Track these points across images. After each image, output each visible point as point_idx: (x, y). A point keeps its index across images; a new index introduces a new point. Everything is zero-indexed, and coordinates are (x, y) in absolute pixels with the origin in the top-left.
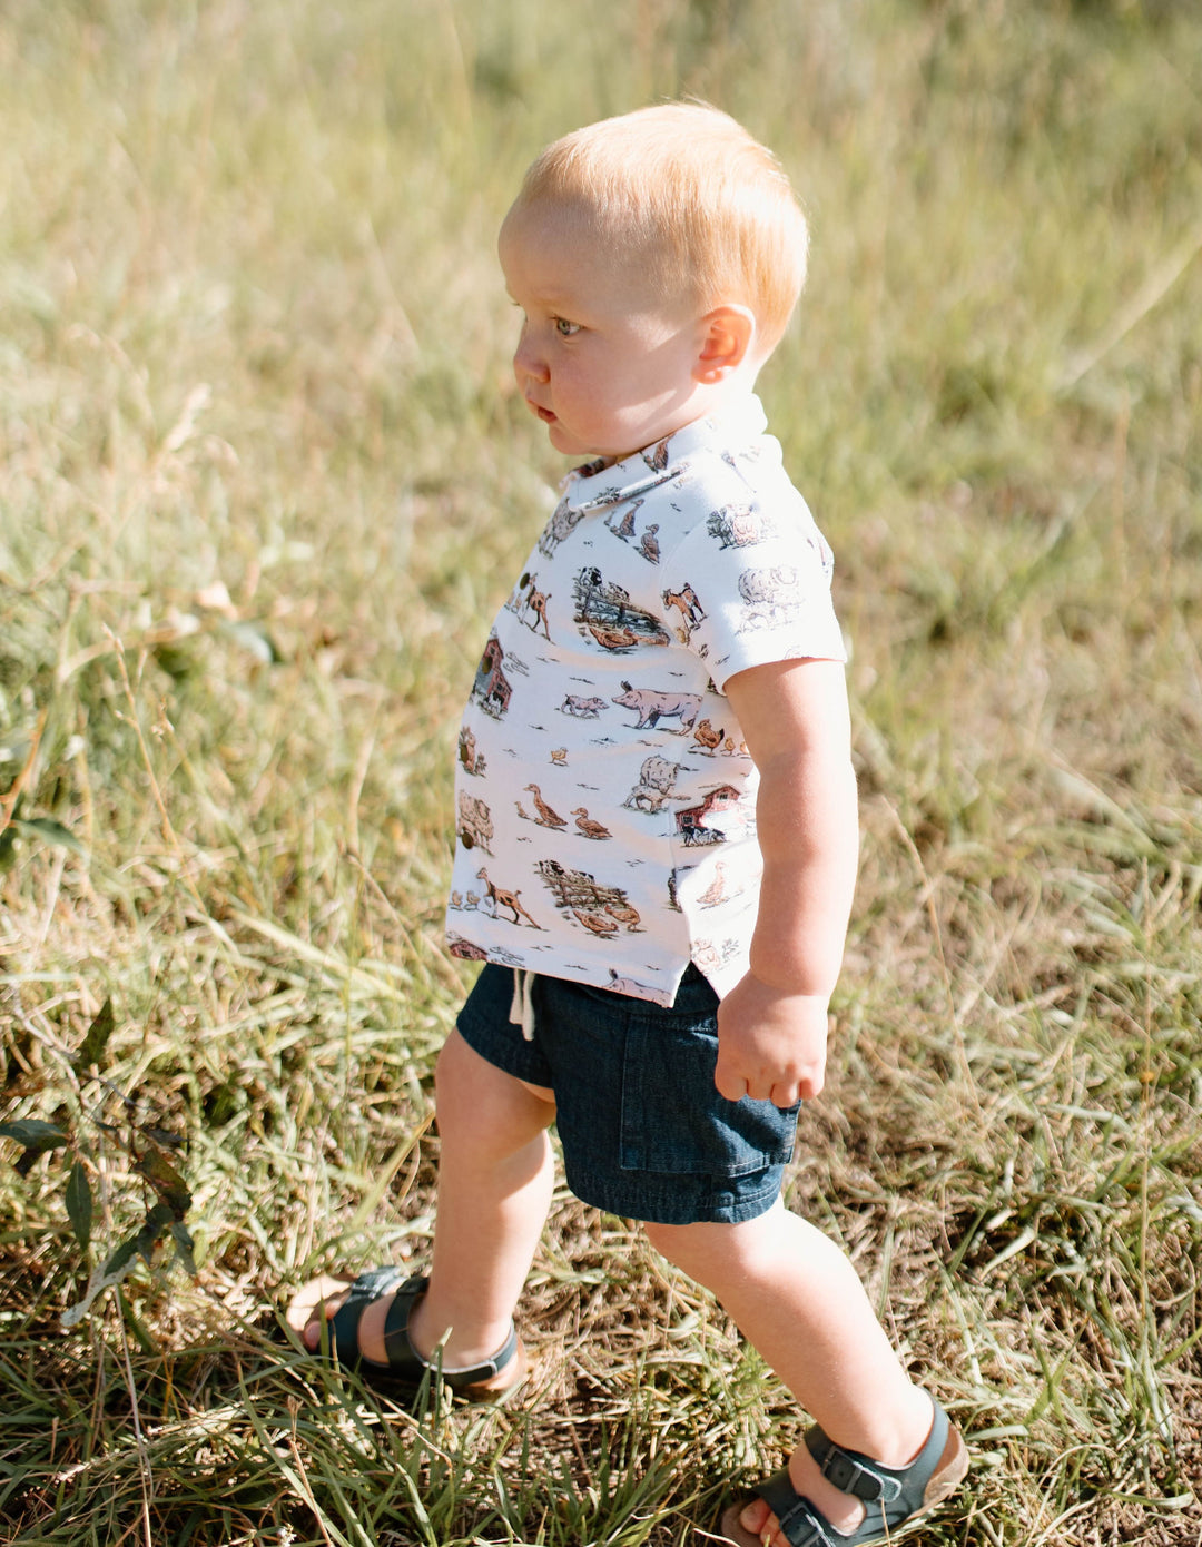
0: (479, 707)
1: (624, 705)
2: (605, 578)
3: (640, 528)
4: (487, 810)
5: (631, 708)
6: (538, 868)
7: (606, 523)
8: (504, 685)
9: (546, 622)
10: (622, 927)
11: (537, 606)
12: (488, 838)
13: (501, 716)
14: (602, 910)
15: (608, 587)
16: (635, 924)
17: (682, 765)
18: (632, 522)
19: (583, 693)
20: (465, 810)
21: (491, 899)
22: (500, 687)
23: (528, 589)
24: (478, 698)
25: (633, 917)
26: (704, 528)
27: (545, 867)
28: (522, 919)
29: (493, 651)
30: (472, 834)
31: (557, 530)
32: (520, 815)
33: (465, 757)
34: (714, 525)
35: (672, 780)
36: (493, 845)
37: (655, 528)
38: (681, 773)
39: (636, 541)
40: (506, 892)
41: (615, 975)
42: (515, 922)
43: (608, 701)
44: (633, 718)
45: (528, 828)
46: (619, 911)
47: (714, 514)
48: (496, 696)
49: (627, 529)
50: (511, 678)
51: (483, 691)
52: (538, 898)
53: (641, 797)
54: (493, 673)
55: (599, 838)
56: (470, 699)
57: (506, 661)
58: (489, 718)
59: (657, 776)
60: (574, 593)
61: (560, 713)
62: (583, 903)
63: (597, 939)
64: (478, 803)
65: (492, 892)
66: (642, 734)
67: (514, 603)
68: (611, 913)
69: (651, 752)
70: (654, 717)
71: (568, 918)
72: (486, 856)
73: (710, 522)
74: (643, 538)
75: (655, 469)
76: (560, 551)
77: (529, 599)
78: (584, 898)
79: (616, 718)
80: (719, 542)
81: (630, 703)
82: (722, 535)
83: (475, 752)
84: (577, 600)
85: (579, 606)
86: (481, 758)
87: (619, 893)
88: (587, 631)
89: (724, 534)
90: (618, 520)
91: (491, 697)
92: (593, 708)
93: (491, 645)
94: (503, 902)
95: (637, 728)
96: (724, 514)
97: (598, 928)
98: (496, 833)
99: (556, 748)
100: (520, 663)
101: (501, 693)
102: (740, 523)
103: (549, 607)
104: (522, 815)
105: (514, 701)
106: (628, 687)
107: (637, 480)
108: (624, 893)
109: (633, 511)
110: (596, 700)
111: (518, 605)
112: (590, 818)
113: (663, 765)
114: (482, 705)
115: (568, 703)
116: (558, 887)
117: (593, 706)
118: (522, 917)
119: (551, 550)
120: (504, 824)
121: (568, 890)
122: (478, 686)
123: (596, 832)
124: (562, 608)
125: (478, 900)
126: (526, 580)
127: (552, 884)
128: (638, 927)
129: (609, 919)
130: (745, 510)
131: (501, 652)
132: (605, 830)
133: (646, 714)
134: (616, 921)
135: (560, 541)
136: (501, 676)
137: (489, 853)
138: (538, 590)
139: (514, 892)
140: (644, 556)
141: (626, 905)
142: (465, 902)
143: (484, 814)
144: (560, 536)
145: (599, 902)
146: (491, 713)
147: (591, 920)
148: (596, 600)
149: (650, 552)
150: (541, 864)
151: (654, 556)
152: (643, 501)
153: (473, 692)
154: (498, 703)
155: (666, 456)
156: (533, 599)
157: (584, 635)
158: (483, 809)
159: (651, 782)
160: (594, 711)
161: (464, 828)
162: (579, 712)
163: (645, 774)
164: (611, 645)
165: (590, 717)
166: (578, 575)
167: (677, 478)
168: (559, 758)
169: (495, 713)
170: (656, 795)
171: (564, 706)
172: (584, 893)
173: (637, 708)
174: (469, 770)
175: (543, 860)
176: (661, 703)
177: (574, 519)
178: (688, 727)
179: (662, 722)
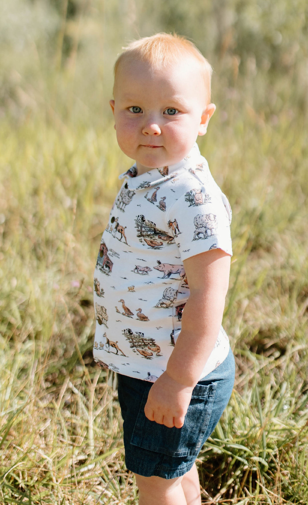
0: (100, 271)
1: (158, 270)
2: (146, 219)
3: (159, 199)
4: (106, 310)
5: (161, 271)
6: (123, 332)
7: (145, 197)
8: (109, 262)
9: (125, 238)
10: (155, 354)
11: (121, 231)
12: (106, 321)
13: (109, 274)
14: (147, 348)
15: (147, 222)
16: (159, 352)
17: (179, 291)
18: (156, 196)
19: (142, 265)
20: (98, 310)
21: (107, 345)
22: (108, 262)
23: (115, 224)
24: (99, 267)
25: (158, 349)
26: (183, 198)
27: (126, 332)
28: (119, 353)
29: (103, 248)
30: (101, 319)
31: (124, 200)
32: (117, 312)
33: (97, 290)
34: (188, 197)
35: (175, 297)
36: (108, 323)
37: (165, 198)
38: (179, 294)
39: (157, 203)
40: (113, 342)
41: (149, 374)
42: (116, 354)
43: (152, 268)
44: (162, 274)
45: (120, 317)
46: (153, 348)
47: (188, 193)
48: (107, 266)
49: (154, 199)
50: (112, 259)
51: (101, 264)
52: (124, 344)
53: (163, 303)
54: (104, 257)
55: (145, 321)
56: (96, 267)
57: (109, 252)
58: (104, 275)
59: (169, 295)
60: (136, 226)
61: (133, 272)
62: (140, 346)
63: (146, 359)
64: (102, 307)
65: (108, 342)
66: (165, 280)
67: (109, 229)
68: (150, 349)
69: (167, 286)
70: (169, 274)
71: (135, 352)
72: (106, 328)
73: (186, 196)
74: (160, 202)
75: (163, 175)
76: (127, 208)
77: (116, 228)
78: (140, 343)
79: (154, 274)
80: (189, 203)
81: (160, 269)
82: (190, 201)
83: (100, 288)
84: (137, 229)
85: (138, 231)
86: (102, 290)
87: (152, 340)
88: (143, 240)
89: (191, 201)
90: (150, 196)
91: (105, 267)
92: (146, 271)
93: (102, 246)
94: (112, 346)
95: (162, 278)
96: (191, 192)
97: (146, 355)
98: (109, 319)
99: (130, 285)
100: (116, 253)
101: (108, 265)
102: (197, 196)
103: (126, 231)
104: (118, 311)
105: (114, 268)
106: (159, 263)
107: (157, 179)
108: (154, 340)
109: (155, 192)
110: (147, 268)
111: (111, 230)
112: (142, 313)
113: (172, 291)
114: (101, 269)
115: (136, 269)
116: (131, 339)
117: (146, 270)
118: (119, 351)
119: (123, 208)
120: (112, 316)
121: (134, 341)
122: (99, 262)
123: (143, 318)
124: (132, 232)
125: (103, 345)
126: (113, 220)
127: (129, 339)
128: (160, 354)
129: (150, 351)
130: (199, 192)
131: (107, 249)
132: (147, 318)
133: (167, 273)
134: (152, 352)
135: (126, 204)
136: (108, 258)
137: (107, 327)
138: (120, 224)
139: (115, 342)
140: (160, 208)
141: (155, 345)
142: (99, 346)
143: (104, 312)
144: (126, 202)
145: (145, 345)
146: (105, 272)
147: (143, 352)
148: (144, 227)
149: (163, 207)
150: (125, 331)
151: (164, 208)
152: (159, 188)
153: (97, 264)
154: (107, 269)
155: (167, 170)
156: (118, 228)
157: (141, 242)
158: (104, 310)
159: (167, 298)
160: (146, 272)
161: (98, 317)
162: (140, 272)
163: (165, 295)
164: (153, 246)
165: (145, 274)
166: (136, 218)
167: (173, 179)
168: (131, 289)
169: (107, 273)
170: (168, 302)
171: (135, 270)
172: (140, 342)
173: (163, 271)
174: (98, 295)
175: (125, 329)
176: (172, 269)
177: (130, 195)
178: (182, 278)
179: (172, 276)
